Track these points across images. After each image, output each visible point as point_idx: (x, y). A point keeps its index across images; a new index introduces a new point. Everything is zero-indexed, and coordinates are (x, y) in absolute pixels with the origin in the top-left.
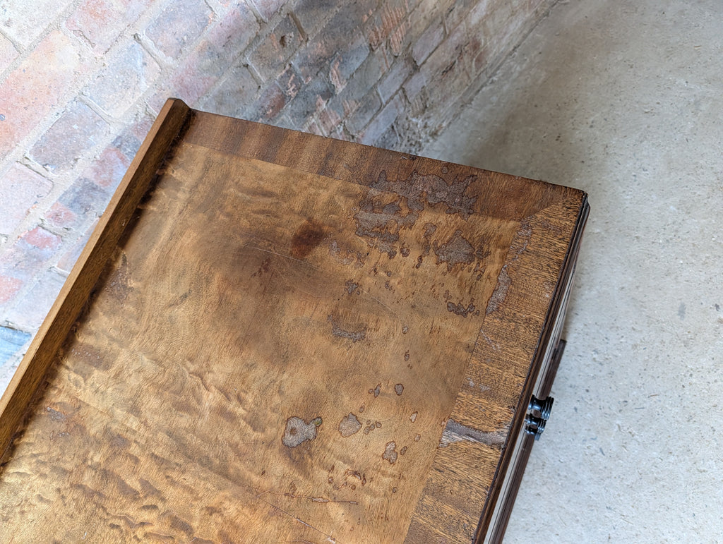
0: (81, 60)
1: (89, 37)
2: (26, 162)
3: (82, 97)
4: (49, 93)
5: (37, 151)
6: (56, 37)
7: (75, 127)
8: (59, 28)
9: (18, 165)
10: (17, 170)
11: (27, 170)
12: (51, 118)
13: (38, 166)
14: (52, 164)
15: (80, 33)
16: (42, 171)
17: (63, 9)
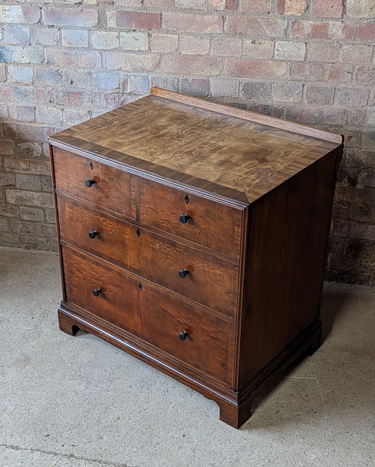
0: (283, 75)
1: (292, 72)
2: (241, 84)
3: (272, 84)
4: (266, 74)
5: (246, 84)
6: (284, 64)
7: (262, 89)
8: (287, 63)
9: (238, 82)
10: (236, 83)
11: (238, 86)
12: (259, 81)
13: (241, 88)
14: (245, 92)
15: (291, 69)
16: (240, 91)
17: (293, 60)
